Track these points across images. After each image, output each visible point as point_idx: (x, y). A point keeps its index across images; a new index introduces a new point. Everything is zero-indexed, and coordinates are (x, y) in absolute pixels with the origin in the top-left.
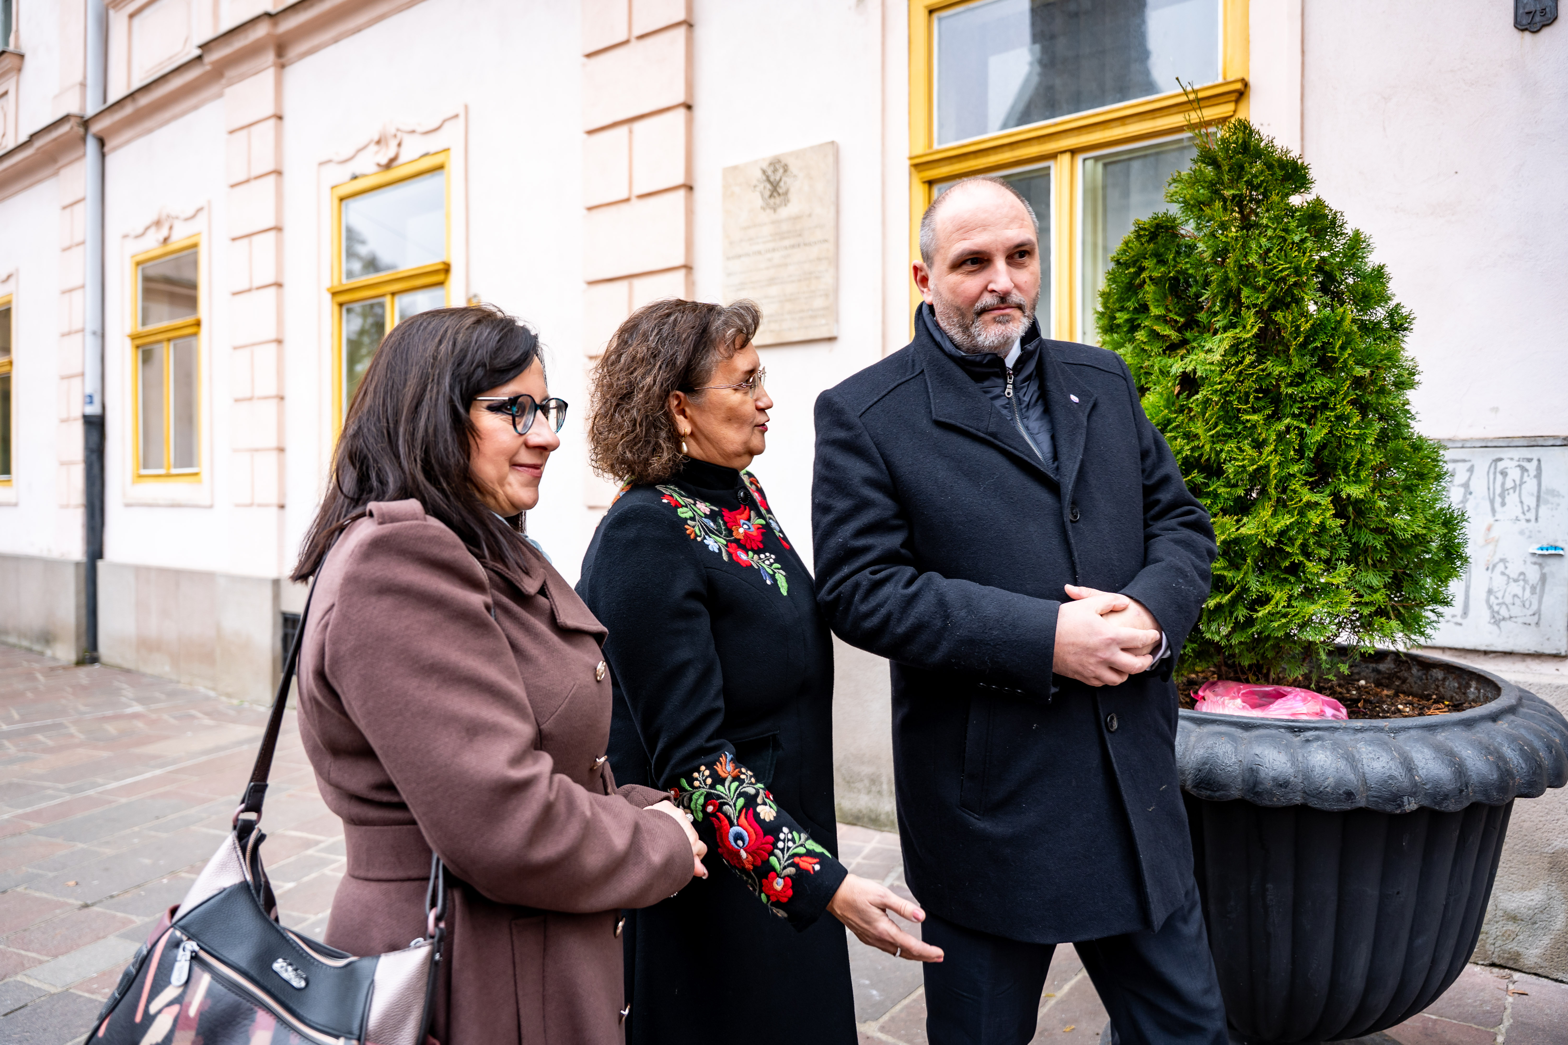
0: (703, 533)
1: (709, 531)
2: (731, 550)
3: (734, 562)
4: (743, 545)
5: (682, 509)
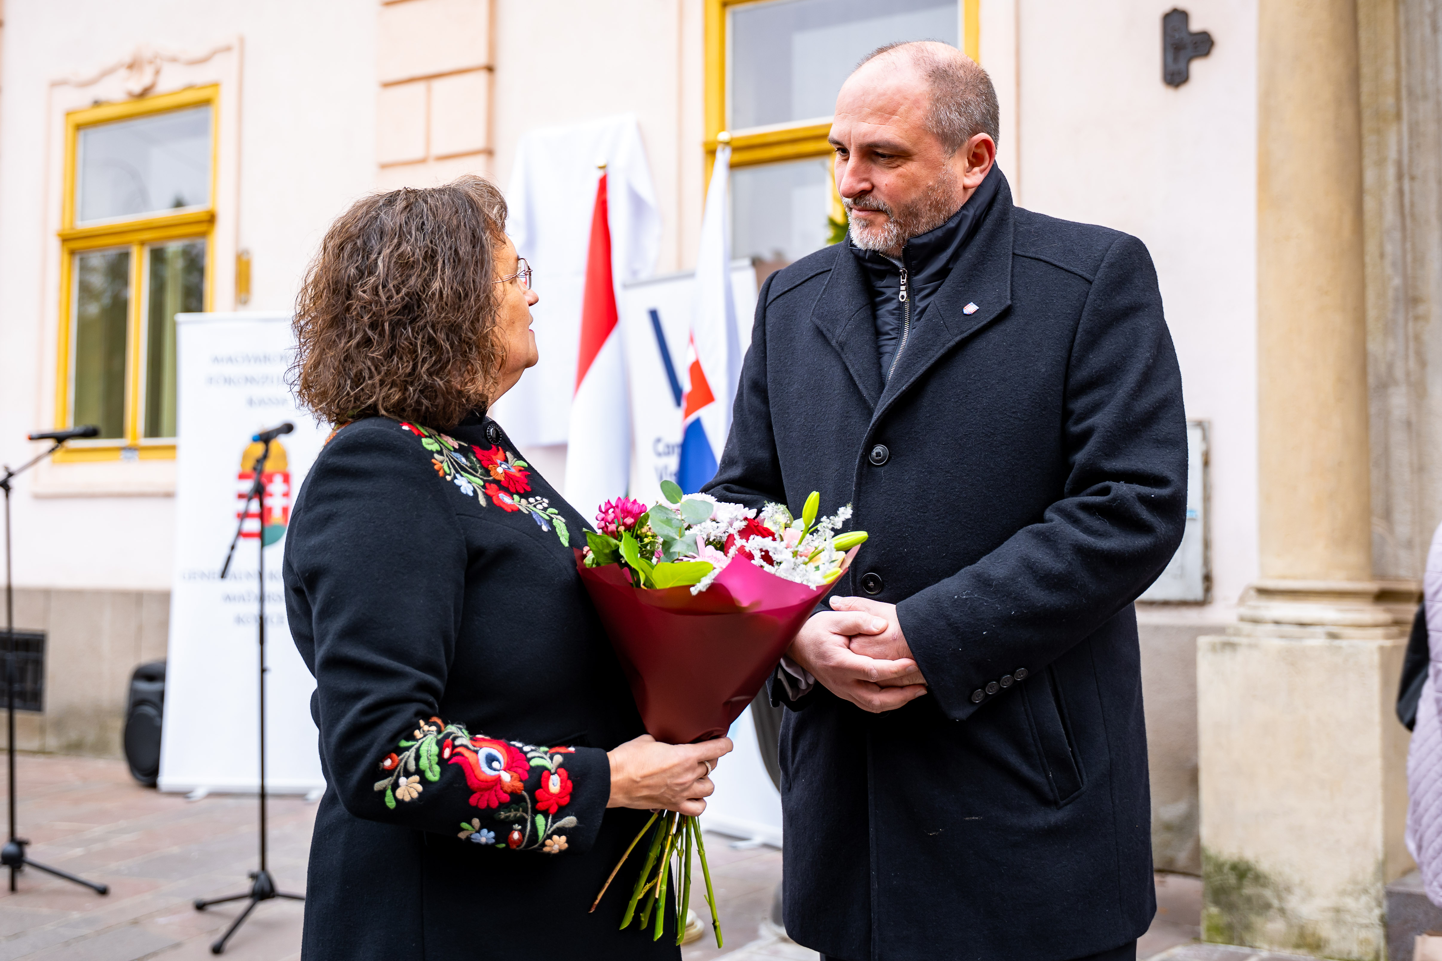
0: (453, 471)
1: (460, 469)
2: (489, 492)
3: (494, 506)
4: (508, 485)
5: (424, 441)
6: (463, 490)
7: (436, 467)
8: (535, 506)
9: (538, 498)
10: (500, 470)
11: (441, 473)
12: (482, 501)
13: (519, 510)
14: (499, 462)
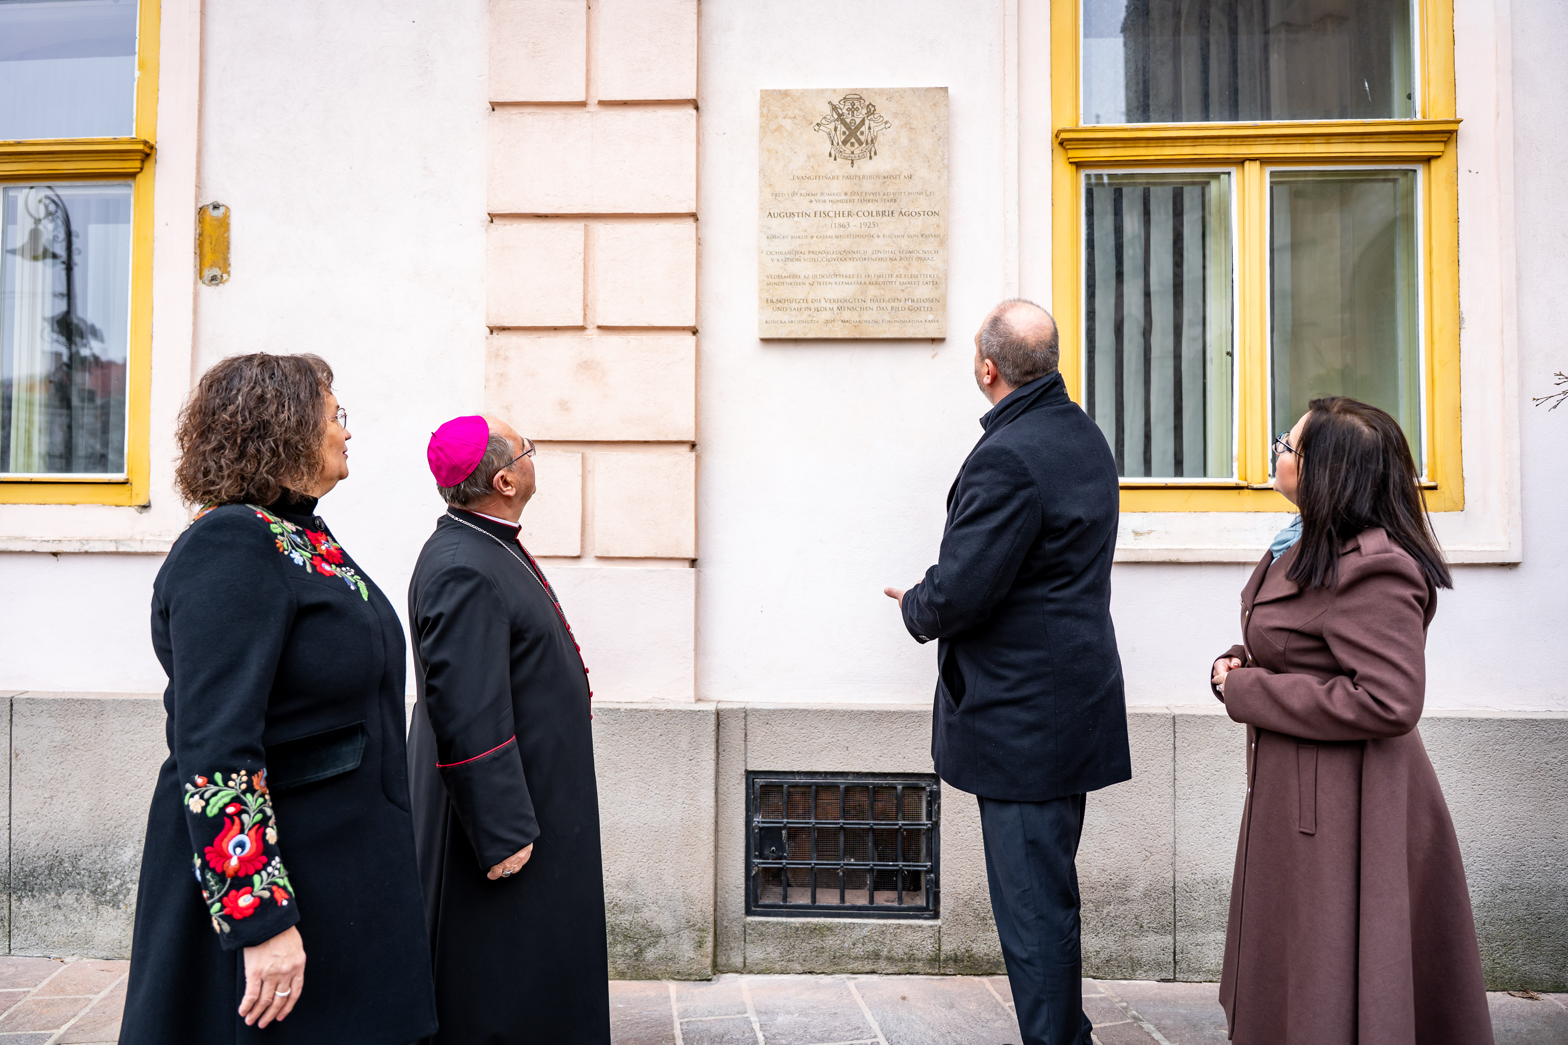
0: (290, 548)
1: (295, 546)
2: (315, 563)
3: (317, 573)
4: (328, 558)
5: (272, 526)
6: (296, 561)
7: (278, 545)
8: (345, 574)
9: (348, 568)
10: (323, 548)
11: (281, 550)
12: (309, 569)
13: (335, 575)
14: (323, 542)
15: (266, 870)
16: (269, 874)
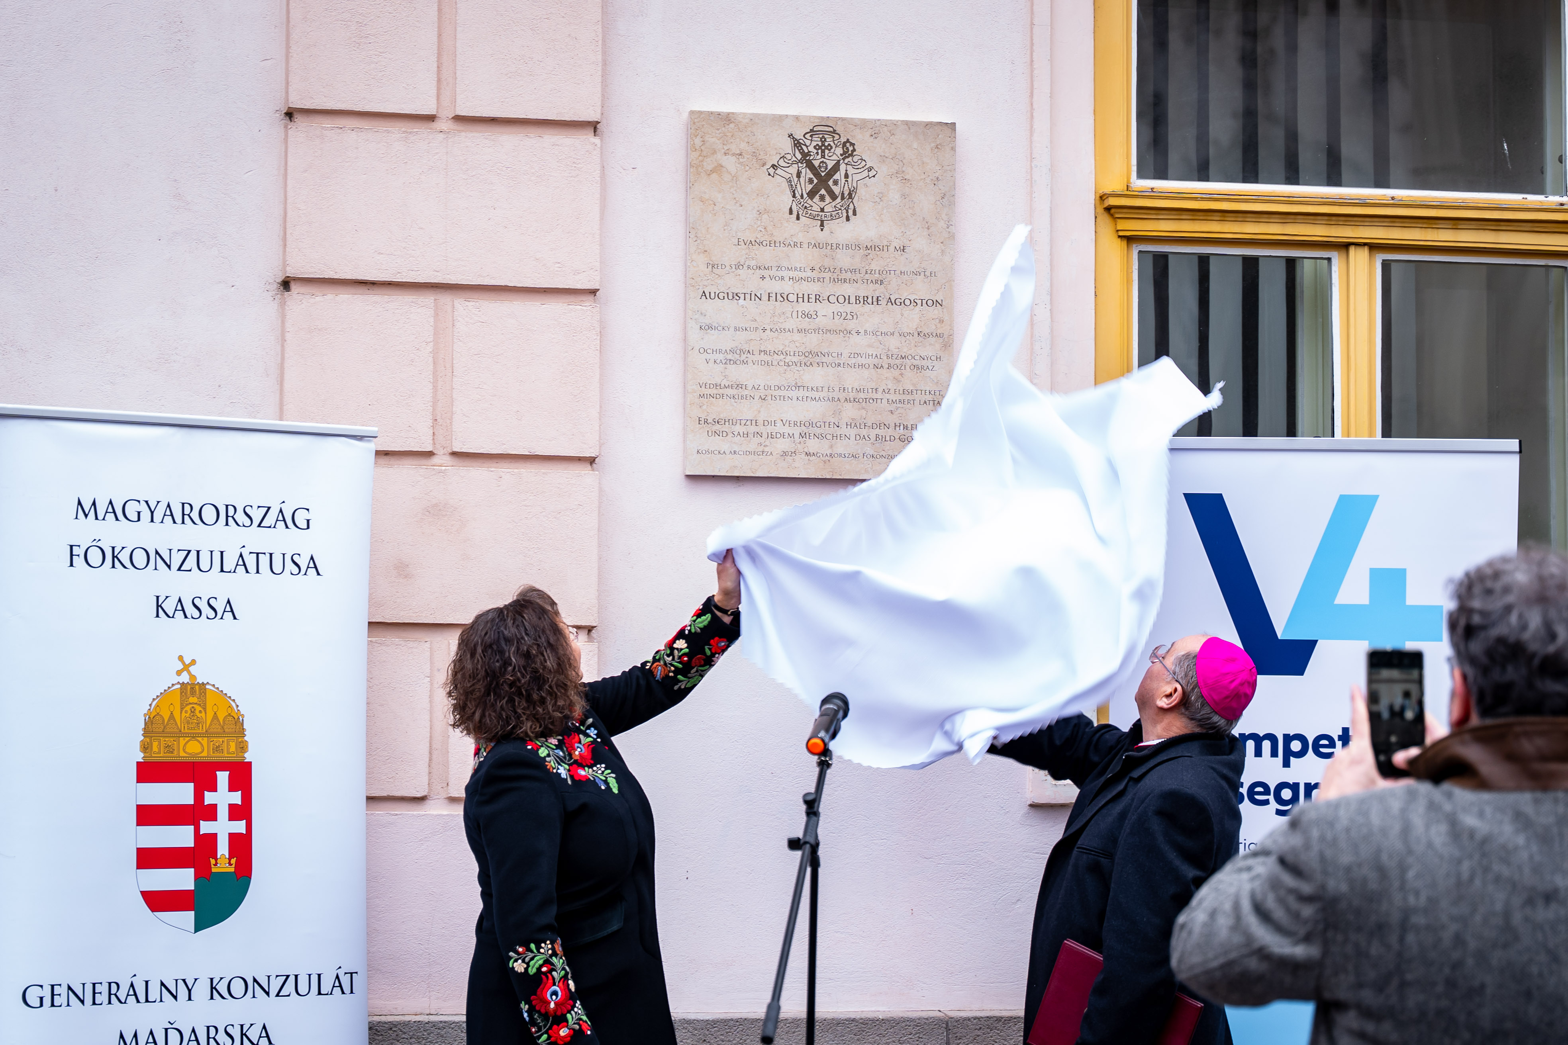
1: (559, 761)
5: (540, 751)
6: (561, 777)
7: (548, 768)
8: (597, 772)
9: (598, 766)
10: (577, 754)
11: (551, 769)
12: (571, 781)
14: (576, 749)
15: (574, 1010)
16: (576, 1013)
